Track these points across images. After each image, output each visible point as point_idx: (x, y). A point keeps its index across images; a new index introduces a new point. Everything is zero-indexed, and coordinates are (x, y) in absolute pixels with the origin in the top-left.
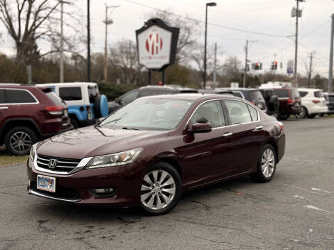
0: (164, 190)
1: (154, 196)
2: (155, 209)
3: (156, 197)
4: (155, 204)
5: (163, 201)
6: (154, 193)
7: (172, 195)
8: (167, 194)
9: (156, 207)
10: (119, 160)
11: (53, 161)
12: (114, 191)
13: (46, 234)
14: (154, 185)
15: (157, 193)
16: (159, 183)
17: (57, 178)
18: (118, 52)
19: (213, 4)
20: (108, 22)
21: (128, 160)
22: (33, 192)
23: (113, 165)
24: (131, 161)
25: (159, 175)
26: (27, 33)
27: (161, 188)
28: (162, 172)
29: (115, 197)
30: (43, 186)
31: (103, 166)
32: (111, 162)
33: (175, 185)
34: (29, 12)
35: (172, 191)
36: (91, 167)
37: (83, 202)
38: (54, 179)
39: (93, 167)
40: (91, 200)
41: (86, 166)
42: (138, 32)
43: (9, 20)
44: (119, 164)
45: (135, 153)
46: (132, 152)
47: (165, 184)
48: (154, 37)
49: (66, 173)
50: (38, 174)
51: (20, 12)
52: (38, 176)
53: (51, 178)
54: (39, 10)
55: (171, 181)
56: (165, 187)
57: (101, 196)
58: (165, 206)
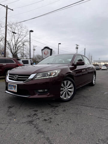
0: (69, 90)
1: (65, 92)
2: (65, 99)
3: (65, 93)
4: (65, 96)
5: (68, 95)
6: (65, 91)
7: (72, 92)
8: (70, 92)
9: (65, 98)
10: (50, 75)
11: (16, 76)
12: (48, 91)
13: (10, 118)
14: (65, 87)
15: (66, 91)
16: (67, 86)
17: (18, 85)
18: (36, 57)
19: (60, 44)
20: (34, 50)
21: (54, 75)
22: (7, 92)
23: (47, 77)
24: (56, 76)
25: (67, 83)
26: (15, 52)
27: (68, 89)
28: (68, 81)
29: (49, 94)
30: (11, 89)
31: (42, 78)
32: (46, 76)
33: (73, 87)
34: (16, 47)
35: (72, 90)
36: (35, 79)
37: (31, 97)
38: (16, 85)
39: (37, 79)
40: (36, 96)
41: (33, 78)
42: (42, 50)
43: (11, 49)
44: (50, 77)
45: (58, 72)
46: (56, 71)
47: (69, 87)
48: (46, 51)
49: (23, 82)
50: (8, 83)
51: (13, 47)
52: (9, 84)
53: (15, 85)
54: (18, 47)
55: (72, 86)
56: (69, 88)
57: (41, 93)
58: (70, 97)
